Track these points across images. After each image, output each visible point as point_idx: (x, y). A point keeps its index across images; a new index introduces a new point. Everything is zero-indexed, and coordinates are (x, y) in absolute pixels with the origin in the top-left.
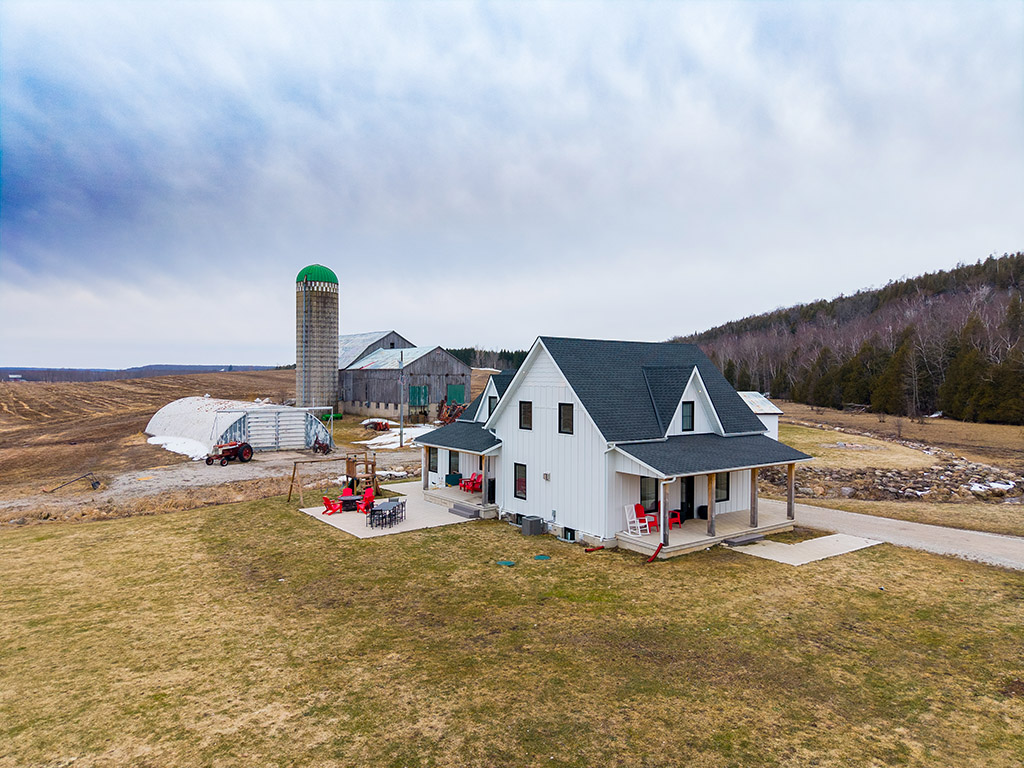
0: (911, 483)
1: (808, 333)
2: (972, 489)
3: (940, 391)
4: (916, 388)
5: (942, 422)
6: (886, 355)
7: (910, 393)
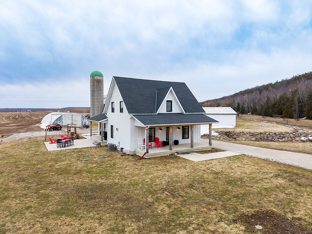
0: (278, 137)
1: (265, 93)
2: (301, 139)
3: (305, 110)
4: (297, 109)
5: (306, 120)
6: (288, 99)
7: (295, 111)
